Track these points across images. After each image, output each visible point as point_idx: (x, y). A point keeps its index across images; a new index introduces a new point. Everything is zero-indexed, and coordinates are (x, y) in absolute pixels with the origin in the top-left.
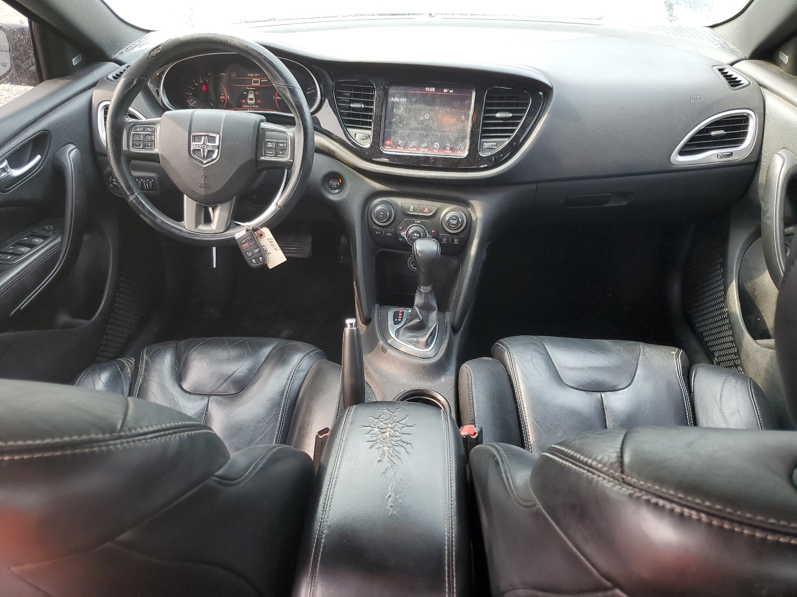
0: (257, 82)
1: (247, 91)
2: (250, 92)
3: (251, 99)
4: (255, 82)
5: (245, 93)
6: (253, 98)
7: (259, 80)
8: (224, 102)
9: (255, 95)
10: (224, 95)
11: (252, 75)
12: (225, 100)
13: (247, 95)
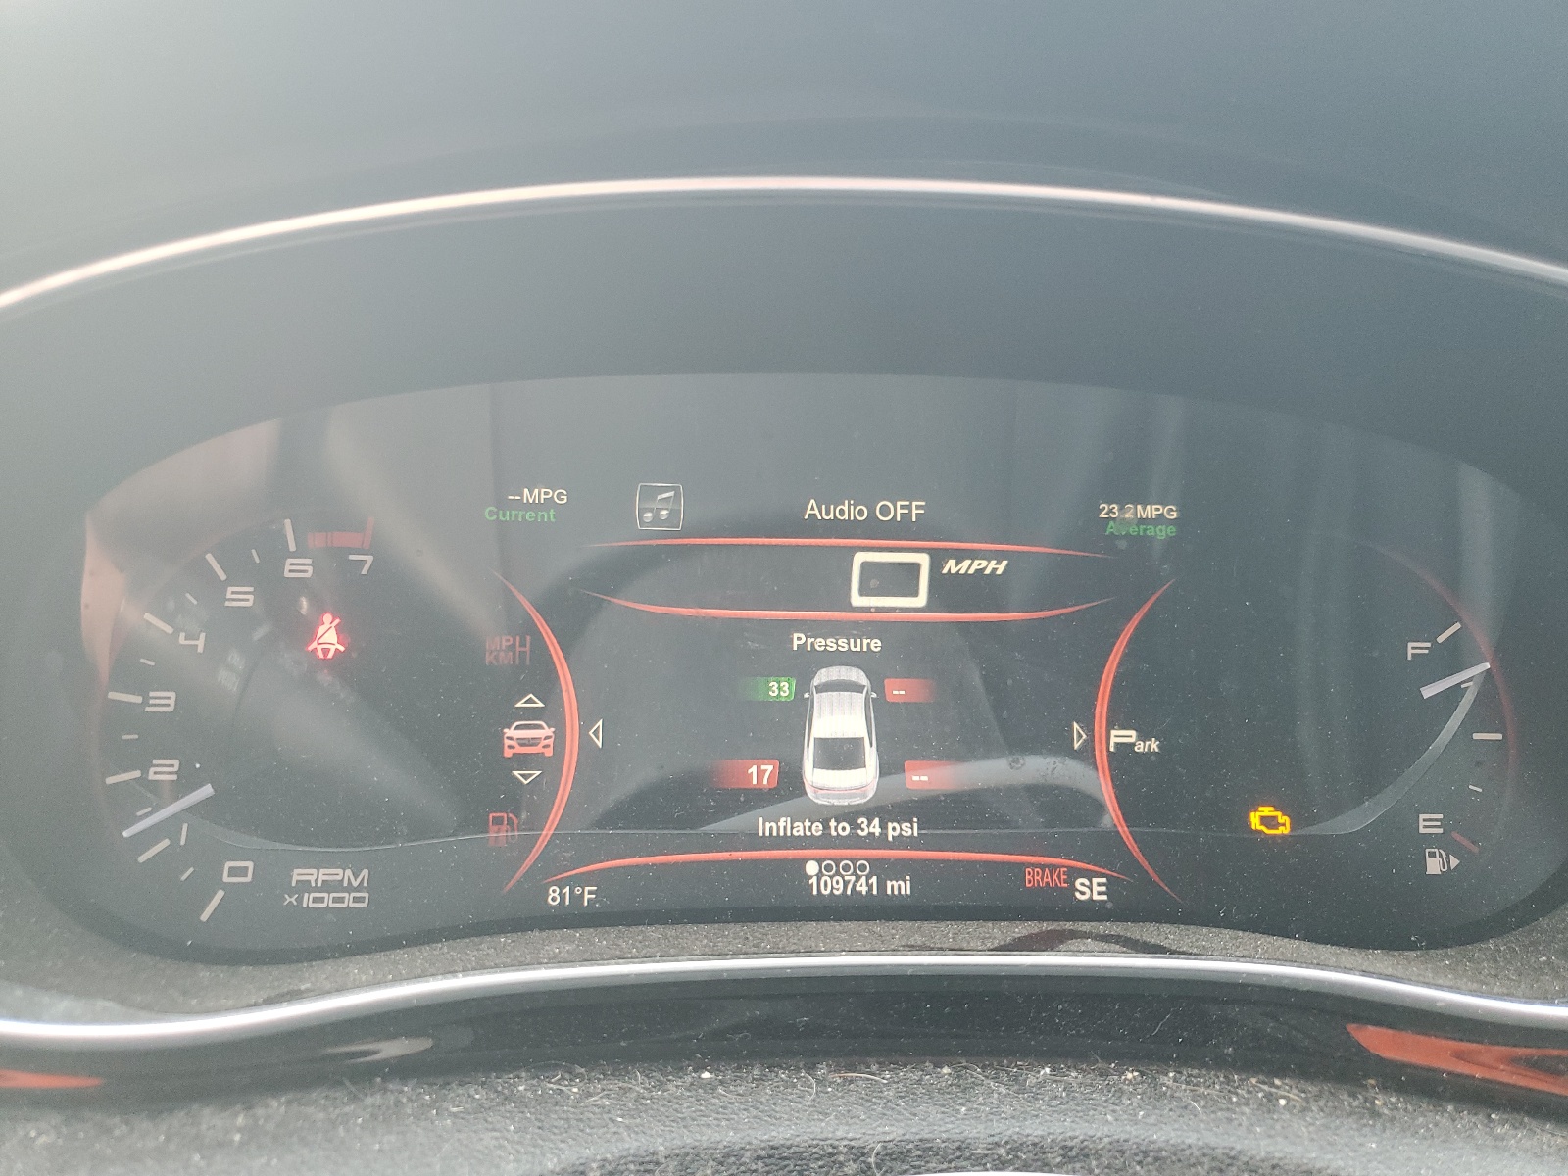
0: (902, 579)
1: (804, 667)
2: (823, 676)
3: (840, 754)
4: (881, 579)
5: (781, 689)
6: (857, 742)
7: (923, 560)
8: (545, 789)
9: (881, 712)
10: (551, 713)
11: (849, 511)
12: (551, 766)
13: (799, 711)
